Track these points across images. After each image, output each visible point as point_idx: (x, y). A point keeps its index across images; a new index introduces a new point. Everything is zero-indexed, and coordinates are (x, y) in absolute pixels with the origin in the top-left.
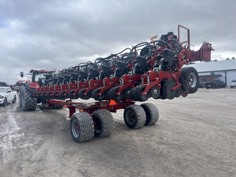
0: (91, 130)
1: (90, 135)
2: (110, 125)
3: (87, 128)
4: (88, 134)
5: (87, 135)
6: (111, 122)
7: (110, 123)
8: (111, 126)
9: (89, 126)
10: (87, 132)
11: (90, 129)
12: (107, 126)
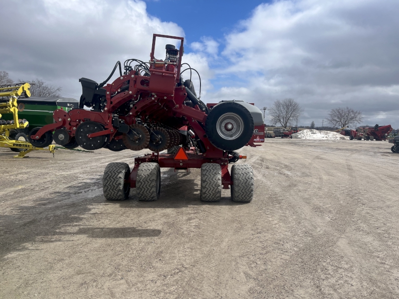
0: (116, 186)
1: (115, 192)
2: (145, 185)
3: (109, 182)
4: (111, 191)
5: (109, 191)
6: (149, 181)
7: (147, 182)
8: (148, 186)
9: (113, 180)
10: (110, 187)
11: (114, 184)
12: (141, 186)
